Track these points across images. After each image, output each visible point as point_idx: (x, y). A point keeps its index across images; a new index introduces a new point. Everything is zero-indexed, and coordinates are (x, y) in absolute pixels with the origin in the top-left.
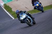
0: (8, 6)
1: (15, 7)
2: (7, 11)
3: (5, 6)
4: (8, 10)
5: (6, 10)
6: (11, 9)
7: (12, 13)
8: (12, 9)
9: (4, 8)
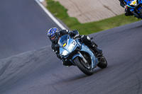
0: (58, 2)
1: (77, 6)
2: (56, 17)
3: (48, 3)
4: (56, 14)
5: (52, 13)
6: (66, 10)
7: (68, 23)
8: (68, 12)
9: (47, 8)
